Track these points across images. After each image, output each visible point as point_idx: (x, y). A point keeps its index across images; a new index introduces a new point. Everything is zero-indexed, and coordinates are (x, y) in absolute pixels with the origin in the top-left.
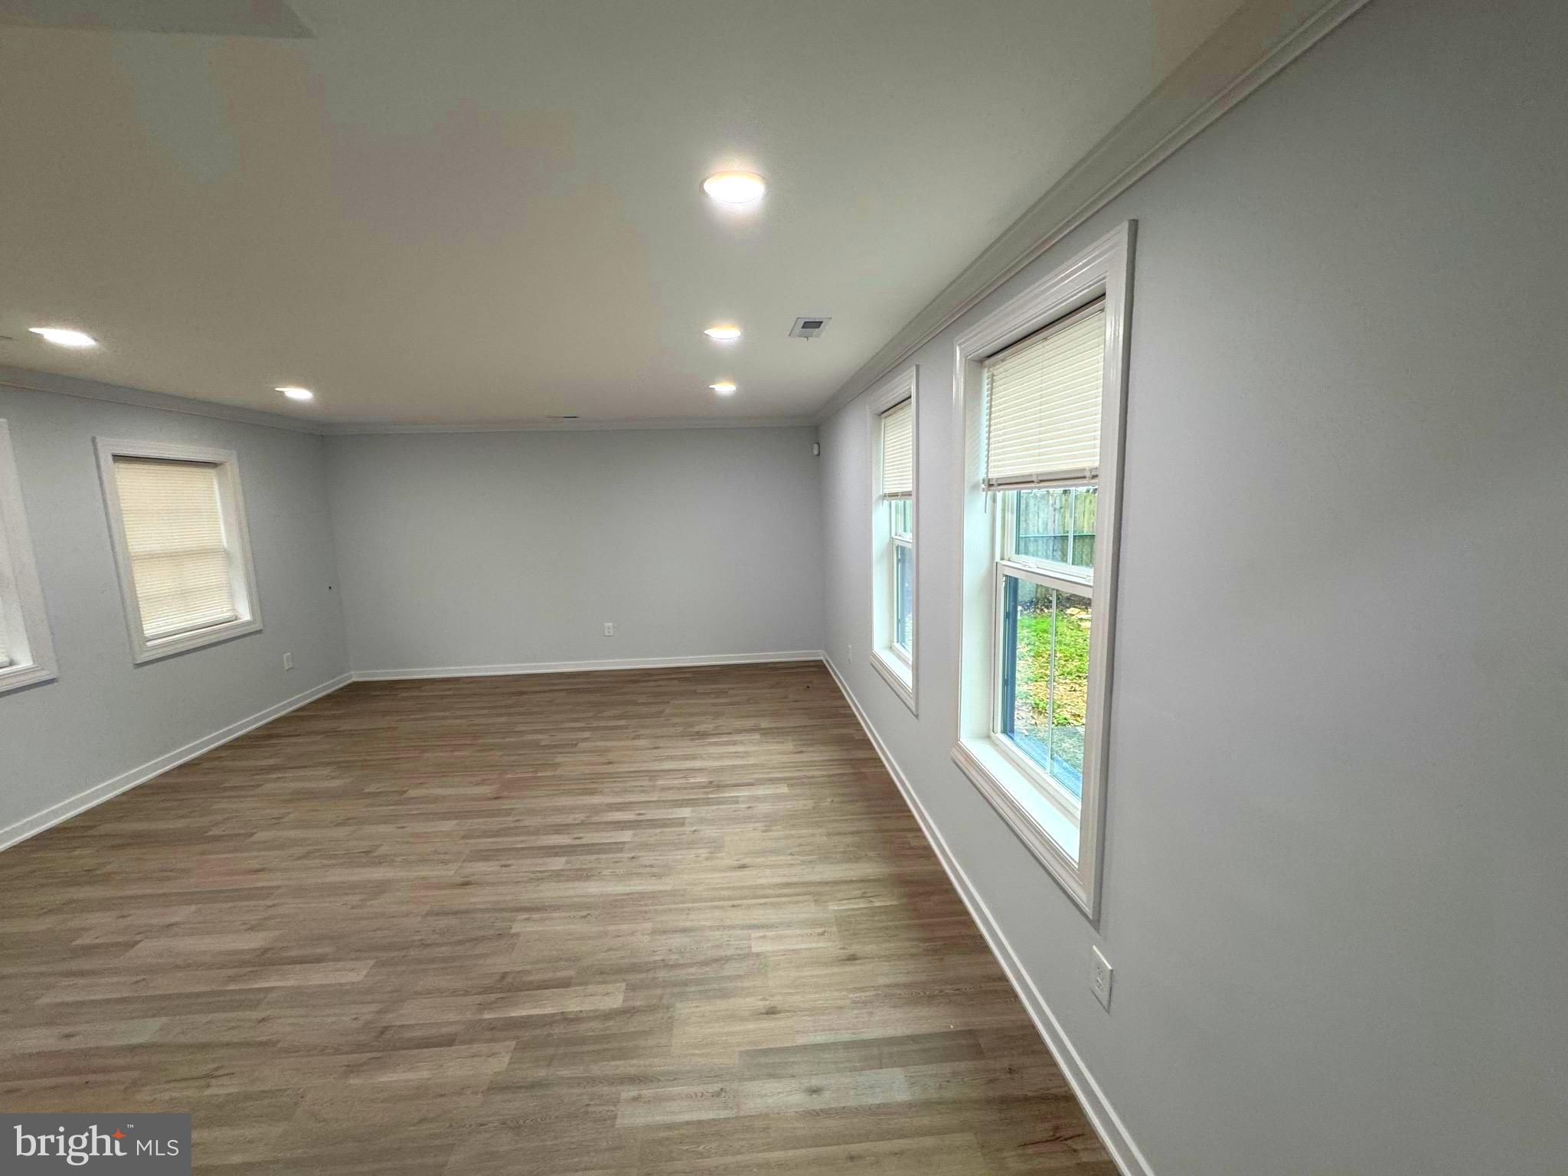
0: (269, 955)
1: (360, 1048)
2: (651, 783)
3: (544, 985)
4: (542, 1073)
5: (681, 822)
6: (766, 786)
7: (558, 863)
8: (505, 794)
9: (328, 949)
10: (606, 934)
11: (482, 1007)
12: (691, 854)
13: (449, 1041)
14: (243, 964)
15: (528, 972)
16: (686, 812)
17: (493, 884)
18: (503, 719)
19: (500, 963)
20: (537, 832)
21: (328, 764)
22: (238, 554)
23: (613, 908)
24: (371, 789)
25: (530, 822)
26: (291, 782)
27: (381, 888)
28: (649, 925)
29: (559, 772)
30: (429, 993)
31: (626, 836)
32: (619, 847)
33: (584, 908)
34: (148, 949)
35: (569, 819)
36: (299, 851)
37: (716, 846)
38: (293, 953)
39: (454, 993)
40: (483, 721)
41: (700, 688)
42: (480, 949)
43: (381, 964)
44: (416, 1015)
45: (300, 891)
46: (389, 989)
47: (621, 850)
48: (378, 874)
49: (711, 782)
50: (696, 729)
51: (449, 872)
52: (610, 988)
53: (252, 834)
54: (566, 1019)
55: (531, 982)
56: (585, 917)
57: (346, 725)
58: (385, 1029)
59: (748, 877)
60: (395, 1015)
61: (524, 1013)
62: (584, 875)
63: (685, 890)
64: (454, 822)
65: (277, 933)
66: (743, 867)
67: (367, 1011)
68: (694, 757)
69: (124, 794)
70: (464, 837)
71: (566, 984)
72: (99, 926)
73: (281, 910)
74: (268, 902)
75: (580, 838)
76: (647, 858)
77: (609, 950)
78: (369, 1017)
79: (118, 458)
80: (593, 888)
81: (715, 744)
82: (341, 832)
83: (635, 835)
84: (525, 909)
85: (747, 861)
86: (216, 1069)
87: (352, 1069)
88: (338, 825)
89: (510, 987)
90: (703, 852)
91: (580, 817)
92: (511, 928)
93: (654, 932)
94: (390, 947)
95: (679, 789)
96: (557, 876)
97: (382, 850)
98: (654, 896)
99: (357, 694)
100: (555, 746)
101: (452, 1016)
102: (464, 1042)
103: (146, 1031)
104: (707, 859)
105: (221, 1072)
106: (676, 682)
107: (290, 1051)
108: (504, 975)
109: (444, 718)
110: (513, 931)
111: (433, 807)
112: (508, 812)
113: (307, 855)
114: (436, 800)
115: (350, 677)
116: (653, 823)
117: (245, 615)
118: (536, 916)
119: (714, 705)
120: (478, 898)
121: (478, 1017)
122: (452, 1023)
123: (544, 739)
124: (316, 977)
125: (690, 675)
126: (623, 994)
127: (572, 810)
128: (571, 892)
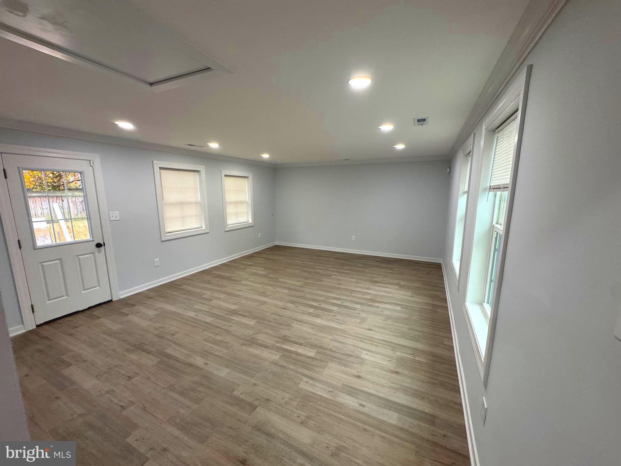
0: (235, 311)
1: (246, 340)
2: (350, 294)
3: (295, 343)
4: (285, 364)
5: (355, 309)
6: (392, 305)
7: (311, 310)
8: (305, 286)
9: (247, 314)
10: (317, 335)
11: (277, 342)
12: (354, 320)
13: (266, 347)
14: (230, 312)
15: (292, 337)
16: (358, 306)
17: (292, 311)
18: (312, 263)
19: (285, 332)
20: (309, 300)
21: (263, 267)
22: (250, 203)
23: (323, 328)
24: (270, 276)
25: (309, 296)
26: (253, 270)
27: (265, 303)
28: (331, 337)
29: (323, 283)
30: (266, 333)
31: (335, 308)
32: (331, 311)
33: (314, 326)
34: (215, 302)
35: (319, 298)
36: (250, 288)
37: (364, 320)
38: (241, 313)
39: (272, 336)
40: (307, 263)
41: (383, 265)
42: (282, 327)
43: (258, 322)
44: (261, 337)
45: (247, 298)
46: (257, 329)
47: (331, 312)
48: (265, 299)
49: (371, 299)
50: (374, 279)
51: (282, 304)
52: (312, 350)
53: (241, 281)
54: (297, 353)
55: (292, 340)
56: (313, 328)
57: (271, 257)
58: (254, 338)
59: (370, 334)
60: (256, 336)
61: (287, 347)
62: (318, 316)
63: (346, 330)
64: (288, 291)
65: (239, 307)
66: (370, 330)
67: (251, 332)
68: (368, 289)
69: (219, 265)
70: (289, 296)
71: (300, 344)
72: (207, 294)
73: (241, 302)
74: (239, 299)
75: (321, 305)
76: (339, 317)
77: (316, 340)
78: (251, 334)
79: (226, 176)
80: (318, 321)
81: (379, 286)
82: (260, 286)
83: (337, 309)
84: (297, 320)
85: (373, 328)
86: (219, 333)
87: (243, 344)
88: (260, 284)
89: (286, 339)
90: (358, 321)
91: (323, 299)
92: (291, 324)
93: (331, 340)
94: (261, 319)
95: (359, 298)
96: (309, 314)
97: (268, 293)
98: (336, 329)
99: (277, 248)
100: (324, 275)
101: (270, 341)
102: (269, 349)
103: (209, 319)
104: (359, 323)
105: (219, 334)
106: (374, 262)
107: (233, 335)
108: (286, 336)
109: (296, 260)
110: (292, 325)
111: (284, 285)
112: (303, 292)
113: (250, 290)
114: (285, 283)
115: (275, 243)
116: (345, 307)
117: (251, 222)
118: (299, 323)
119: (385, 272)
120: (287, 313)
121: (275, 344)
122: (268, 343)
123: (322, 272)
124: (244, 320)
125: (381, 260)
126: (315, 353)
127: (322, 296)
128: (312, 320)
